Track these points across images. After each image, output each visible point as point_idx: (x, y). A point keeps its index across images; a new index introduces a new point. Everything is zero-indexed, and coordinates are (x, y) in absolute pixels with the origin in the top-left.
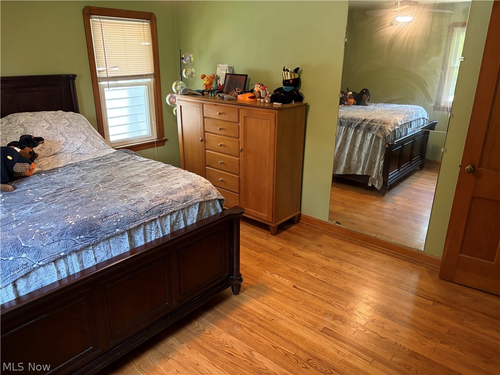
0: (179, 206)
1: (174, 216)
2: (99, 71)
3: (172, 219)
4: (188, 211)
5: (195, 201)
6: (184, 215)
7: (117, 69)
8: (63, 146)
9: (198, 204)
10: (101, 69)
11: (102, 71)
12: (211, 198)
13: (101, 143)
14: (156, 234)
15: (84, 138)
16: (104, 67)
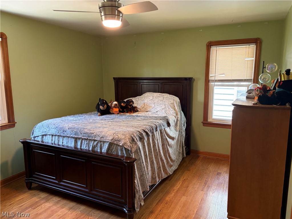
0: (98, 139)
1: (96, 142)
2: (211, 77)
3: (94, 144)
4: (104, 144)
5: (107, 140)
6: (101, 145)
7: (224, 75)
8: (151, 109)
9: (109, 143)
10: (212, 75)
11: (213, 76)
12: (119, 144)
13: (171, 112)
14: (86, 147)
15: (164, 107)
16: (214, 74)
